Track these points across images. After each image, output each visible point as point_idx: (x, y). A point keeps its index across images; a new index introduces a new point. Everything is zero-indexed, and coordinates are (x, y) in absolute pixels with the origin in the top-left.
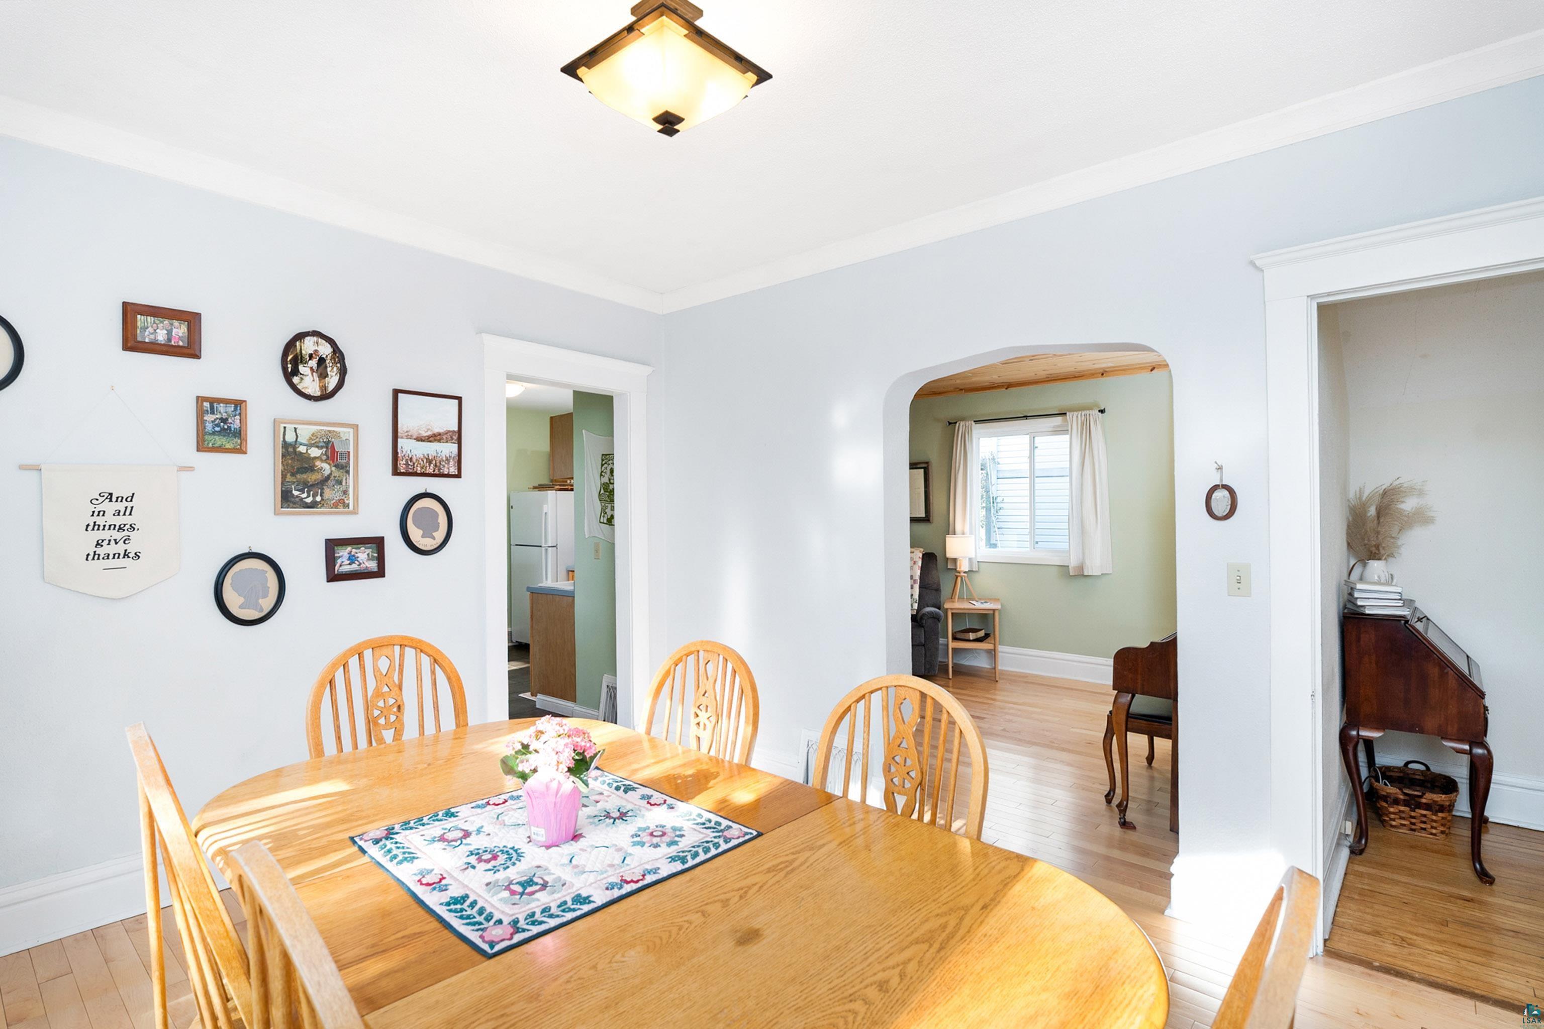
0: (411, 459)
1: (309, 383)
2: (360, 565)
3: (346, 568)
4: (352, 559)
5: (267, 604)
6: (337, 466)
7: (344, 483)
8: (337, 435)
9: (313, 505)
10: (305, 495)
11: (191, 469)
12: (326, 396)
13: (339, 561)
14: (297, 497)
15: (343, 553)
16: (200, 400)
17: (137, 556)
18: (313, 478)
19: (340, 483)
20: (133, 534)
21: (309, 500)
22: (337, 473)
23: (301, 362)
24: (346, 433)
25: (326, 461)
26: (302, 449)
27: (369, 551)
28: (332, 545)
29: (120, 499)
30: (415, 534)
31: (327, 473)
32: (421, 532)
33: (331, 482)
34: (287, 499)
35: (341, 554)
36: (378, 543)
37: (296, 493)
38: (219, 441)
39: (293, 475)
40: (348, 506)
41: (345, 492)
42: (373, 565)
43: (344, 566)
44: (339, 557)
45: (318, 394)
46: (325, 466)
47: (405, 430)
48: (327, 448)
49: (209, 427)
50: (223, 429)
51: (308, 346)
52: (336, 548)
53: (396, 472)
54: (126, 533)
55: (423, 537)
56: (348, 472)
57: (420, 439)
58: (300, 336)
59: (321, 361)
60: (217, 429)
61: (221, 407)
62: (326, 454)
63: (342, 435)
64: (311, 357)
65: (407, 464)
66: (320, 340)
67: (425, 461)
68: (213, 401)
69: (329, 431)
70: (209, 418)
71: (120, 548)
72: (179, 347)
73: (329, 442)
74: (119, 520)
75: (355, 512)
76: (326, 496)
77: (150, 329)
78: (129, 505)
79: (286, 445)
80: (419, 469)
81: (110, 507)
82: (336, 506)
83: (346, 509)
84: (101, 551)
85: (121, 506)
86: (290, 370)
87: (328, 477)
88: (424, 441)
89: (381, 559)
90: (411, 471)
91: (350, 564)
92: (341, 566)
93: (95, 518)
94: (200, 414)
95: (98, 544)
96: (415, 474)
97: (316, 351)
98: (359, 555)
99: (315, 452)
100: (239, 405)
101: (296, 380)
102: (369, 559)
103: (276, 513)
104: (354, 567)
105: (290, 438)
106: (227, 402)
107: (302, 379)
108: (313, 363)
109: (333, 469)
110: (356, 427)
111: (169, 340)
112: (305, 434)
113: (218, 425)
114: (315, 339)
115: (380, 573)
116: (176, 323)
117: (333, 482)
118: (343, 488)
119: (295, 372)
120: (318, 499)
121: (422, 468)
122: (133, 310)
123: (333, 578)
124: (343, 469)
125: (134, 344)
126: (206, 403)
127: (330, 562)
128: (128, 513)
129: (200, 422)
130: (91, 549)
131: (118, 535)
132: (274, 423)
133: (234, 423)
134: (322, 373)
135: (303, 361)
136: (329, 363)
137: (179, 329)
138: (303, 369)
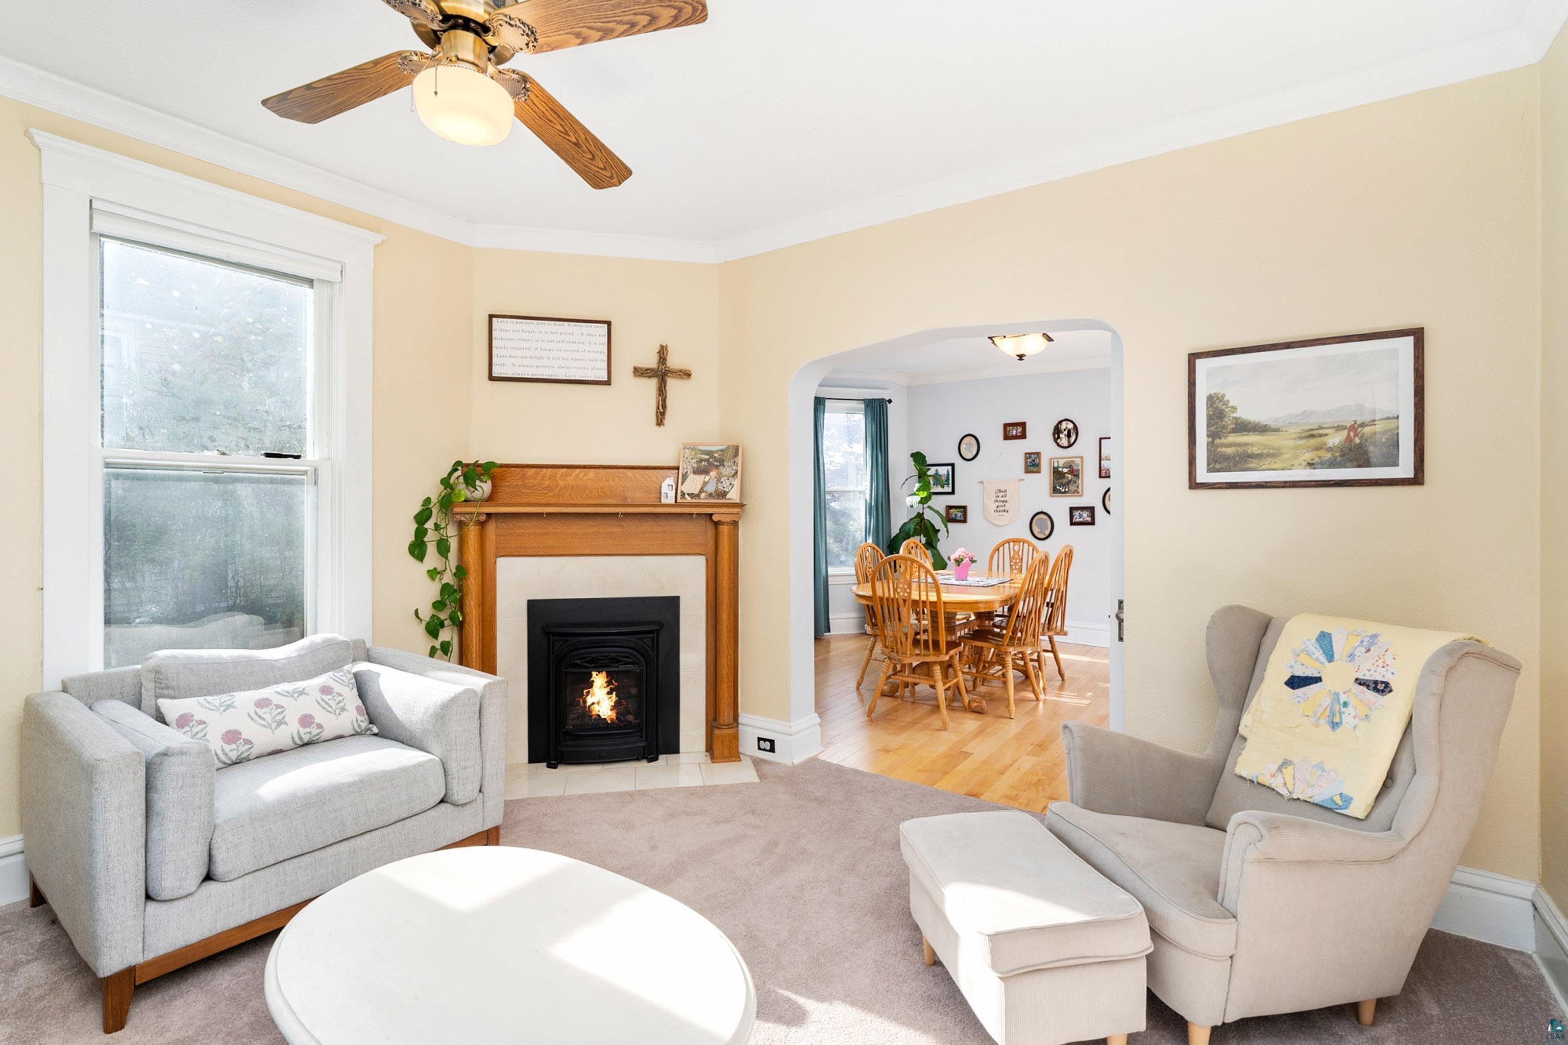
0: (1108, 470)
1: (1064, 441)
2: (1084, 519)
3: (1078, 520)
4: (1081, 516)
5: (1047, 532)
6: (1074, 475)
7: (1077, 483)
8: (1074, 462)
9: (1065, 492)
10: (1062, 489)
11: (1023, 480)
12: (1070, 446)
13: (1075, 517)
14: (1059, 489)
15: (1076, 514)
16: (1026, 454)
17: (1008, 511)
18: (1065, 481)
19: (1075, 482)
20: (1007, 504)
22: (1074, 479)
24: (1078, 461)
25: (1070, 473)
26: (1060, 469)
27: (1087, 513)
28: (1072, 510)
29: (1003, 491)
30: (1109, 506)
31: (1070, 479)
34: (1055, 491)
36: (1091, 510)
37: (1058, 487)
38: (1032, 469)
39: (1057, 480)
41: (1078, 487)
42: (1089, 519)
43: (1077, 519)
45: (1067, 445)
46: (1069, 476)
47: (1105, 456)
48: (1070, 468)
49: (1029, 463)
50: (1033, 464)
51: (1064, 424)
53: (1100, 477)
54: (1005, 503)
56: (1079, 478)
58: (1060, 422)
59: (1069, 431)
60: (1031, 464)
61: (1033, 456)
62: (1070, 470)
63: (1076, 462)
64: (1065, 430)
65: (1106, 472)
66: (1068, 422)
68: (1030, 454)
69: (1071, 461)
70: (1029, 460)
71: (1003, 509)
72: (1019, 435)
73: (1071, 465)
74: (1003, 499)
75: (1082, 496)
76: (1070, 489)
77: (1011, 431)
78: (1006, 493)
79: (1055, 468)
81: (1000, 494)
82: (1074, 493)
83: (1078, 494)
84: (998, 509)
85: (1003, 494)
86: (1056, 437)
87: (1070, 481)
89: (1093, 516)
90: (1108, 475)
91: (1079, 518)
93: (997, 498)
94: (1026, 459)
95: (998, 507)
97: (1066, 427)
98: (1083, 514)
99: (1065, 470)
100: (1038, 454)
101: (1059, 441)
102: (1087, 516)
103: (1051, 496)
104: (1081, 520)
105: (1056, 465)
106: (1034, 453)
107: (1061, 440)
108: (1066, 432)
109: (1073, 477)
110: (1082, 458)
111: (1016, 433)
112: (1061, 462)
114: (1066, 422)
115: (1092, 523)
116: (1018, 427)
117: (1073, 483)
118: (1077, 485)
119: (1059, 437)
120: (1067, 490)
122: (1006, 426)
123: (1072, 523)
124: (1077, 476)
125: (1007, 437)
126: (1028, 455)
127: (1071, 517)
128: (1005, 496)
129: (1026, 462)
130: (995, 508)
131: (1002, 504)
132: (1051, 459)
133: (1037, 461)
134: (1069, 436)
135: (1062, 433)
136: (1072, 431)
137: (1020, 429)
138: (1061, 436)
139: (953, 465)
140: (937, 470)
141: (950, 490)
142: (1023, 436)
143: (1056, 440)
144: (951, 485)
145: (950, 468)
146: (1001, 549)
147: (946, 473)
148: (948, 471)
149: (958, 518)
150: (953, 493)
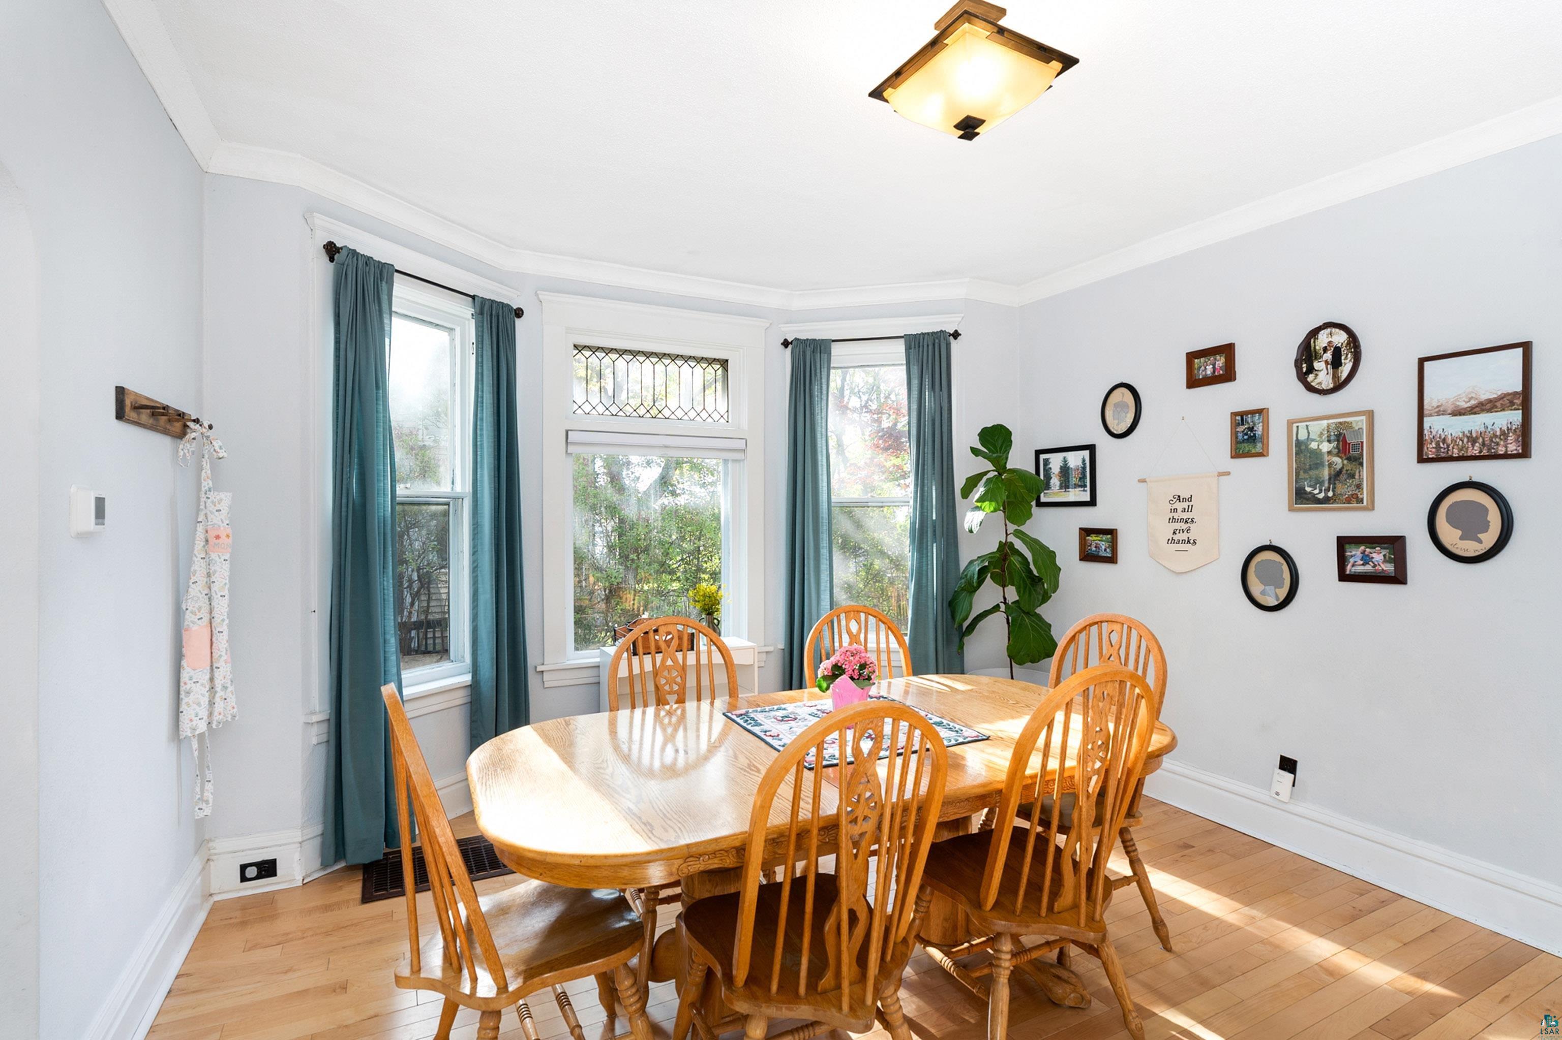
0: (1444, 441)
2: (1375, 566)
3: (1360, 569)
4: (1366, 560)
6: (1349, 459)
7: (1357, 477)
8: (1348, 425)
9: (1326, 500)
10: (1317, 491)
11: (1228, 473)
12: (1339, 386)
13: (1352, 560)
14: (1310, 493)
15: (1355, 553)
16: (1234, 414)
17: (1195, 542)
19: (1352, 476)
20: (1193, 526)
21: (1321, 496)
22: (1348, 466)
23: (1316, 358)
24: (1360, 422)
25: (1337, 455)
26: (1314, 445)
27: (1384, 552)
28: (1343, 543)
29: (1185, 500)
30: (1449, 534)
31: (1339, 467)
32: (1459, 533)
33: (1343, 477)
35: (1354, 553)
36: (1397, 543)
37: (1308, 489)
38: (1247, 447)
39: (1305, 471)
40: (1362, 501)
41: (1359, 486)
42: (1389, 568)
43: (1355, 565)
44: (1352, 556)
45: (1331, 386)
47: (1435, 404)
48: (1338, 441)
49: (1240, 435)
50: (1250, 437)
51: (1323, 339)
52: (1347, 546)
53: (1422, 459)
54: (1189, 525)
55: (1461, 538)
56: (1361, 464)
57: (1458, 412)
58: (1314, 333)
59: (1337, 352)
60: (1246, 437)
61: (1250, 418)
62: (1337, 447)
63: (1354, 425)
64: (1325, 350)
65: (1438, 447)
66: (1333, 330)
67: (1465, 440)
68: (1243, 414)
69: (1341, 423)
70: (1241, 429)
71: (1183, 536)
72: (1220, 375)
73: (1340, 434)
74: (1185, 516)
75: (1371, 507)
76: (1338, 491)
77: (1203, 368)
78: (1190, 504)
79: (1299, 443)
80: (1456, 451)
81: (1180, 506)
82: (1348, 501)
83: (1360, 505)
84: (1176, 537)
85: (1186, 505)
86: (1304, 370)
87: (1340, 471)
88: (1464, 414)
89: (1401, 562)
90: (1443, 455)
91: (1363, 565)
92: (1353, 566)
93: (1173, 514)
94: (1235, 425)
95: (1174, 533)
96: (1451, 459)
97: (1330, 342)
98: (1374, 555)
100: (1262, 413)
101: (1310, 378)
102: (1385, 561)
103: (1291, 509)
104: (1368, 568)
105: (1303, 436)
106: (1253, 412)
107: (1317, 375)
108: (1328, 356)
109: (1345, 462)
110: (1370, 415)
111: (1214, 372)
112: (1317, 427)
113: (1246, 434)
114: (1329, 330)
115: (1400, 579)
116: (1218, 357)
117: (1345, 476)
118: (1356, 482)
119: (1311, 370)
120: (1330, 494)
121: (1460, 450)
122: (1192, 357)
123: (1343, 577)
124: (1357, 460)
125: (1193, 382)
126: (1240, 418)
127: (1342, 560)
128: (1190, 509)
129: (1234, 434)
130: (1170, 536)
131: (1184, 526)
132: (1290, 423)
133: (1259, 429)
134: (1336, 363)
135: (1318, 357)
136: (1344, 351)
137: (1220, 361)
138: (1316, 365)
139: (1091, 448)
140: (1065, 460)
141: (1086, 497)
142: (1228, 375)
143: (1302, 377)
144: (1088, 488)
145: (1086, 453)
146: (1082, 637)
147: (1080, 464)
148: (1084, 461)
149: (1103, 554)
150: (1092, 502)
